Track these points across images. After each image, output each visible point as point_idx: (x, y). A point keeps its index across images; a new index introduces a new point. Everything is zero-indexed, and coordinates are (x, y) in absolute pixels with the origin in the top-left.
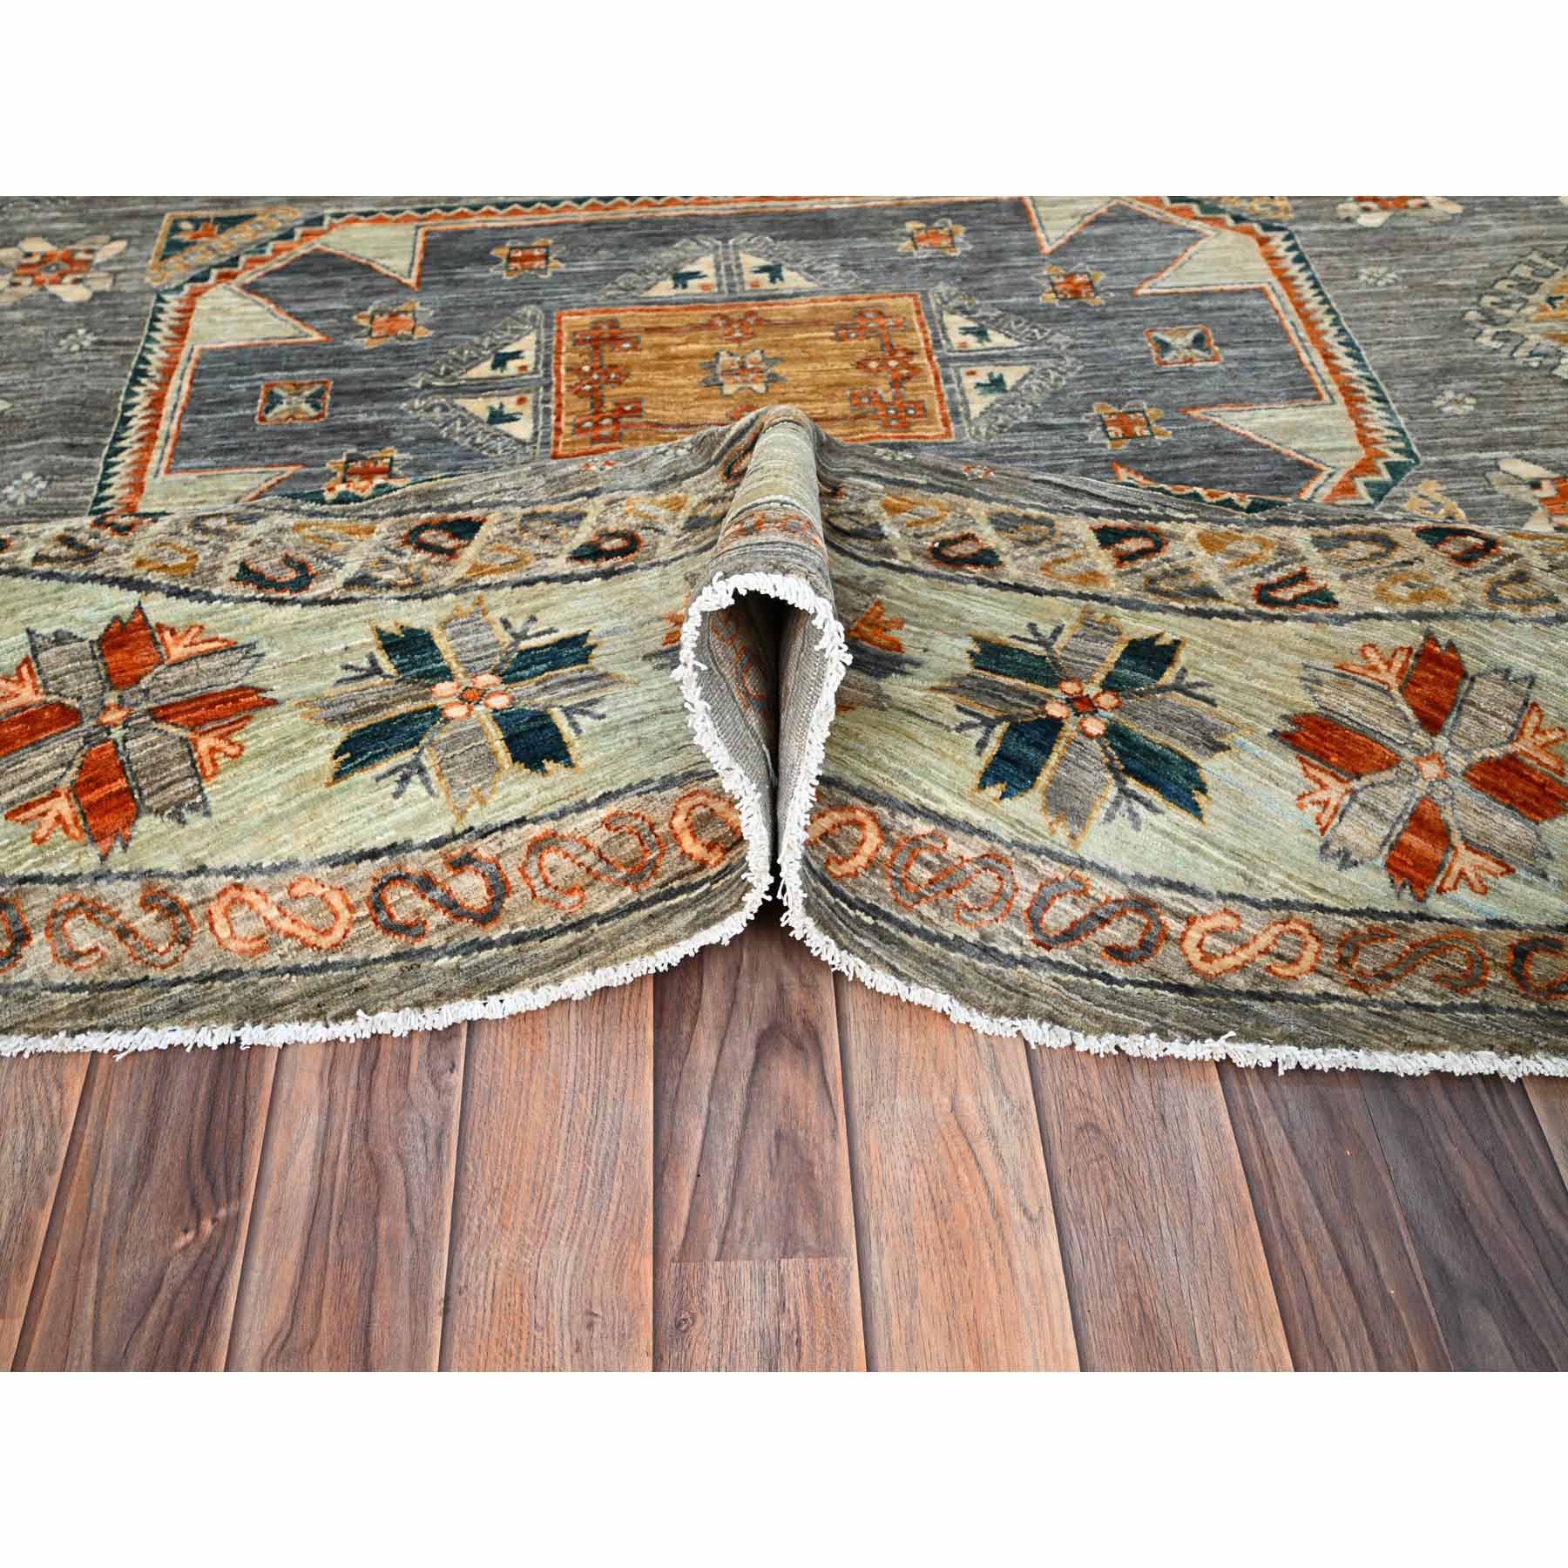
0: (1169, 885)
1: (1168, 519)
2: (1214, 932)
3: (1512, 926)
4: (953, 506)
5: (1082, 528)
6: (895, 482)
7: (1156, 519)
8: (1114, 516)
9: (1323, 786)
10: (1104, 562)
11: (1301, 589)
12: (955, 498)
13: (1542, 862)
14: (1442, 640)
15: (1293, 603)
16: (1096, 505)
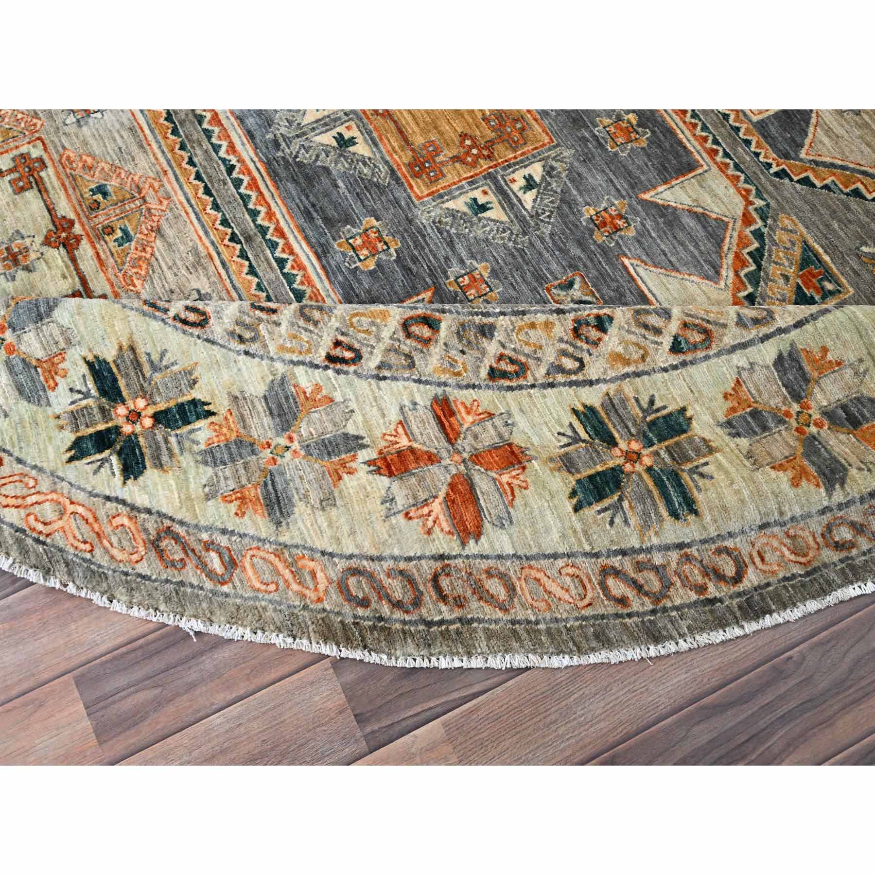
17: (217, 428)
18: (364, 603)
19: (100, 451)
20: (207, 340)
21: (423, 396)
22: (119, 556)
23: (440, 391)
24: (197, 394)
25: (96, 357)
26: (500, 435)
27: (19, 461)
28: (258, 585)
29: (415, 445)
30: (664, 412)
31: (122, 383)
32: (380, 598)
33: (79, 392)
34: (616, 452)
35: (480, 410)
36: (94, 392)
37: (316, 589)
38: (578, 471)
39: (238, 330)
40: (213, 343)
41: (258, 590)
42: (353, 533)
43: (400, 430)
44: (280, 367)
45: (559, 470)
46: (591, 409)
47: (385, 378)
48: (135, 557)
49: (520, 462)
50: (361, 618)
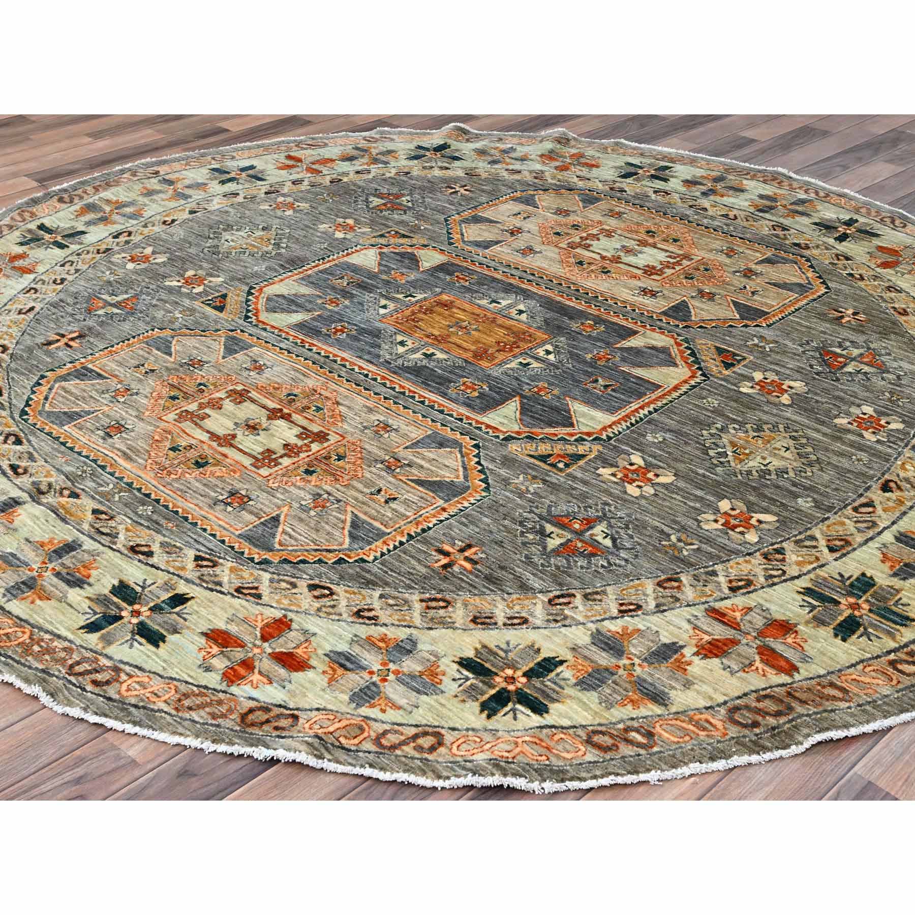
0: (131, 665)
1: (225, 559)
2: (138, 683)
3: (257, 700)
4: (150, 535)
5: (191, 554)
6: (137, 522)
7: (220, 558)
8: (206, 553)
9: (211, 647)
10: (191, 565)
11: (253, 591)
12: (154, 533)
13: (286, 683)
14: (289, 618)
15: (246, 595)
16: (203, 549)
17: (574, 667)
18: (755, 724)
19: (506, 705)
20: (534, 628)
21: (699, 611)
22: (569, 756)
23: (706, 606)
24: (544, 654)
25: (461, 658)
26: (764, 618)
27: (454, 729)
28: (676, 740)
29: (716, 637)
30: (854, 578)
31: (487, 665)
32: (764, 717)
33: (460, 679)
34: (842, 607)
35: (740, 608)
36: (471, 675)
37: (717, 729)
38: (830, 624)
39: (551, 618)
40: (539, 628)
41: (679, 742)
42: (715, 690)
43: (697, 631)
44: (593, 627)
45: (818, 627)
46: (808, 589)
47: (665, 611)
48: (580, 753)
49: (791, 629)
50: (761, 733)
